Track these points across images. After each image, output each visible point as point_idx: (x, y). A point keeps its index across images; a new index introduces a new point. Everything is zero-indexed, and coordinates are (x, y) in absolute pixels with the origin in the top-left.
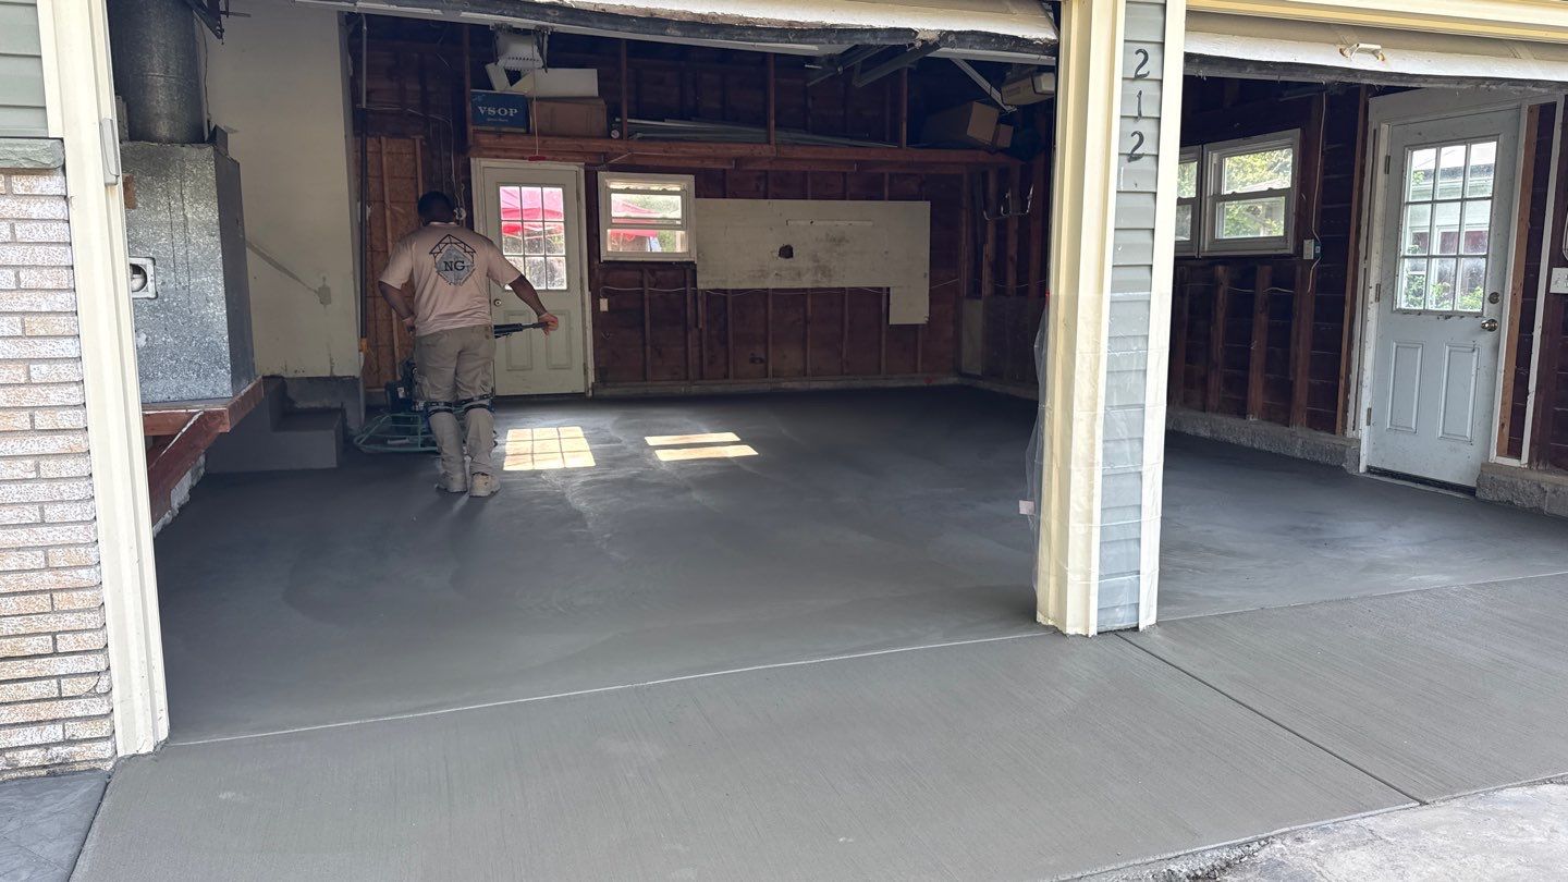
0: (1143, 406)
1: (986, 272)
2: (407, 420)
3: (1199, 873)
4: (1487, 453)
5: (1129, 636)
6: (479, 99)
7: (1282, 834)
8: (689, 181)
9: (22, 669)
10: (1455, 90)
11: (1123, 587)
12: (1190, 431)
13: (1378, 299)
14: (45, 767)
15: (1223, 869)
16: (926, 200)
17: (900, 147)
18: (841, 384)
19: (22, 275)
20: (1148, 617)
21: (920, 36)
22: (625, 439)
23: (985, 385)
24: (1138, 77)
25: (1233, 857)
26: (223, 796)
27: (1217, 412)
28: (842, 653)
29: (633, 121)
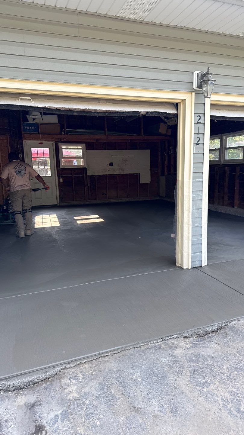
0: (202, 209)
1: (166, 169)
2: (7, 216)
3: (214, 330)
5: (200, 269)
6: (25, 124)
7: (235, 319)
8: (84, 145)
11: (198, 256)
12: (219, 211)
15: (220, 329)
16: (149, 149)
17: (141, 135)
18: (127, 200)
20: (204, 263)
21: (141, 113)
22: (68, 217)
23: (166, 199)
24: (198, 123)
25: (222, 326)
27: (226, 206)
28: (125, 276)
29: (68, 130)
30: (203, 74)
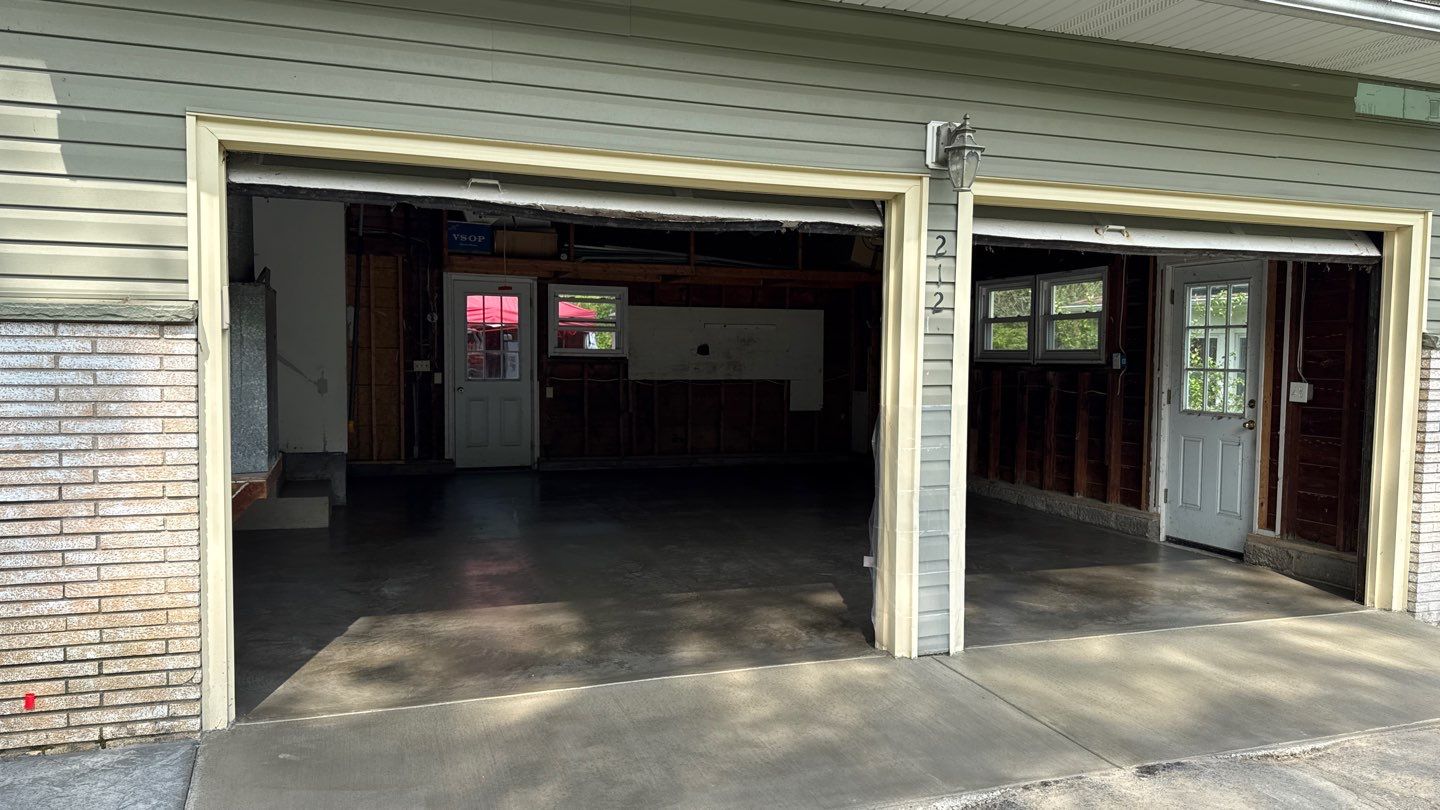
0: (948, 486)
1: (870, 369)
4: (1251, 527)
5: (943, 659)
6: (455, 227)
8: (623, 292)
9: (143, 664)
10: (1183, 258)
11: (936, 621)
12: (1031, 505)
13: (1169, 402)
14: (153, 736)
16: (821, 309)
17: (797, 269)
19: (165, 392)
20: (957, 644)
21: (784, 226)
24: (939, 256)
26: (281, 756)
27: (1052, 489)
29: (579, 246)
30: (953, 128)
